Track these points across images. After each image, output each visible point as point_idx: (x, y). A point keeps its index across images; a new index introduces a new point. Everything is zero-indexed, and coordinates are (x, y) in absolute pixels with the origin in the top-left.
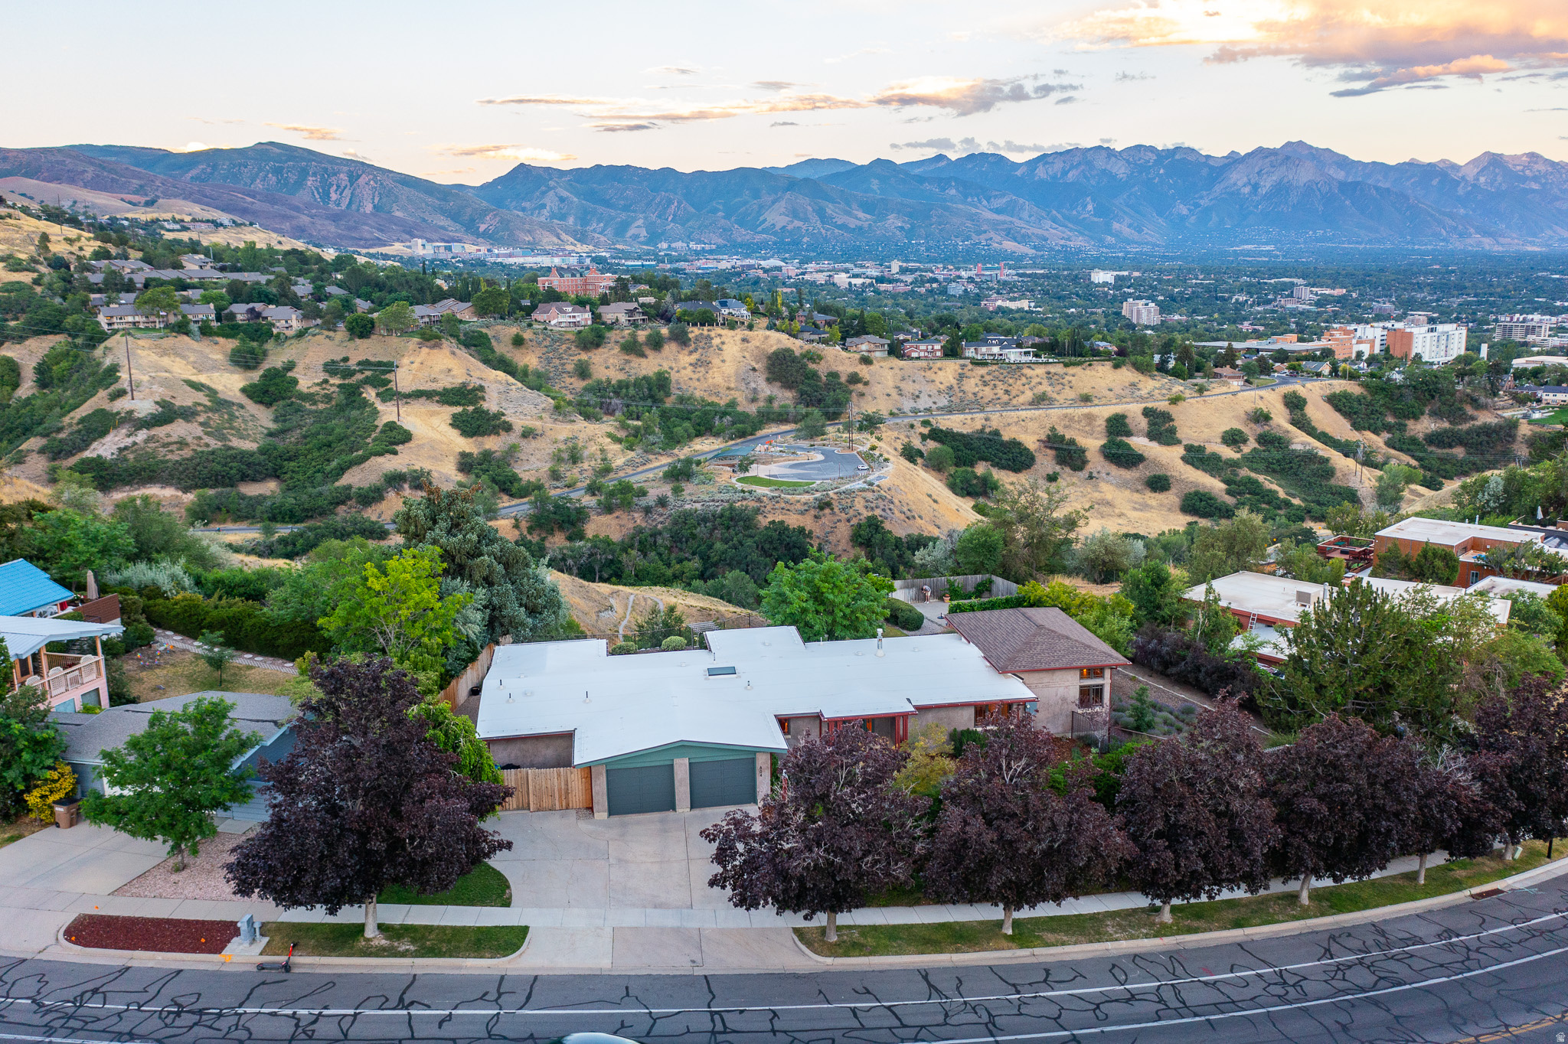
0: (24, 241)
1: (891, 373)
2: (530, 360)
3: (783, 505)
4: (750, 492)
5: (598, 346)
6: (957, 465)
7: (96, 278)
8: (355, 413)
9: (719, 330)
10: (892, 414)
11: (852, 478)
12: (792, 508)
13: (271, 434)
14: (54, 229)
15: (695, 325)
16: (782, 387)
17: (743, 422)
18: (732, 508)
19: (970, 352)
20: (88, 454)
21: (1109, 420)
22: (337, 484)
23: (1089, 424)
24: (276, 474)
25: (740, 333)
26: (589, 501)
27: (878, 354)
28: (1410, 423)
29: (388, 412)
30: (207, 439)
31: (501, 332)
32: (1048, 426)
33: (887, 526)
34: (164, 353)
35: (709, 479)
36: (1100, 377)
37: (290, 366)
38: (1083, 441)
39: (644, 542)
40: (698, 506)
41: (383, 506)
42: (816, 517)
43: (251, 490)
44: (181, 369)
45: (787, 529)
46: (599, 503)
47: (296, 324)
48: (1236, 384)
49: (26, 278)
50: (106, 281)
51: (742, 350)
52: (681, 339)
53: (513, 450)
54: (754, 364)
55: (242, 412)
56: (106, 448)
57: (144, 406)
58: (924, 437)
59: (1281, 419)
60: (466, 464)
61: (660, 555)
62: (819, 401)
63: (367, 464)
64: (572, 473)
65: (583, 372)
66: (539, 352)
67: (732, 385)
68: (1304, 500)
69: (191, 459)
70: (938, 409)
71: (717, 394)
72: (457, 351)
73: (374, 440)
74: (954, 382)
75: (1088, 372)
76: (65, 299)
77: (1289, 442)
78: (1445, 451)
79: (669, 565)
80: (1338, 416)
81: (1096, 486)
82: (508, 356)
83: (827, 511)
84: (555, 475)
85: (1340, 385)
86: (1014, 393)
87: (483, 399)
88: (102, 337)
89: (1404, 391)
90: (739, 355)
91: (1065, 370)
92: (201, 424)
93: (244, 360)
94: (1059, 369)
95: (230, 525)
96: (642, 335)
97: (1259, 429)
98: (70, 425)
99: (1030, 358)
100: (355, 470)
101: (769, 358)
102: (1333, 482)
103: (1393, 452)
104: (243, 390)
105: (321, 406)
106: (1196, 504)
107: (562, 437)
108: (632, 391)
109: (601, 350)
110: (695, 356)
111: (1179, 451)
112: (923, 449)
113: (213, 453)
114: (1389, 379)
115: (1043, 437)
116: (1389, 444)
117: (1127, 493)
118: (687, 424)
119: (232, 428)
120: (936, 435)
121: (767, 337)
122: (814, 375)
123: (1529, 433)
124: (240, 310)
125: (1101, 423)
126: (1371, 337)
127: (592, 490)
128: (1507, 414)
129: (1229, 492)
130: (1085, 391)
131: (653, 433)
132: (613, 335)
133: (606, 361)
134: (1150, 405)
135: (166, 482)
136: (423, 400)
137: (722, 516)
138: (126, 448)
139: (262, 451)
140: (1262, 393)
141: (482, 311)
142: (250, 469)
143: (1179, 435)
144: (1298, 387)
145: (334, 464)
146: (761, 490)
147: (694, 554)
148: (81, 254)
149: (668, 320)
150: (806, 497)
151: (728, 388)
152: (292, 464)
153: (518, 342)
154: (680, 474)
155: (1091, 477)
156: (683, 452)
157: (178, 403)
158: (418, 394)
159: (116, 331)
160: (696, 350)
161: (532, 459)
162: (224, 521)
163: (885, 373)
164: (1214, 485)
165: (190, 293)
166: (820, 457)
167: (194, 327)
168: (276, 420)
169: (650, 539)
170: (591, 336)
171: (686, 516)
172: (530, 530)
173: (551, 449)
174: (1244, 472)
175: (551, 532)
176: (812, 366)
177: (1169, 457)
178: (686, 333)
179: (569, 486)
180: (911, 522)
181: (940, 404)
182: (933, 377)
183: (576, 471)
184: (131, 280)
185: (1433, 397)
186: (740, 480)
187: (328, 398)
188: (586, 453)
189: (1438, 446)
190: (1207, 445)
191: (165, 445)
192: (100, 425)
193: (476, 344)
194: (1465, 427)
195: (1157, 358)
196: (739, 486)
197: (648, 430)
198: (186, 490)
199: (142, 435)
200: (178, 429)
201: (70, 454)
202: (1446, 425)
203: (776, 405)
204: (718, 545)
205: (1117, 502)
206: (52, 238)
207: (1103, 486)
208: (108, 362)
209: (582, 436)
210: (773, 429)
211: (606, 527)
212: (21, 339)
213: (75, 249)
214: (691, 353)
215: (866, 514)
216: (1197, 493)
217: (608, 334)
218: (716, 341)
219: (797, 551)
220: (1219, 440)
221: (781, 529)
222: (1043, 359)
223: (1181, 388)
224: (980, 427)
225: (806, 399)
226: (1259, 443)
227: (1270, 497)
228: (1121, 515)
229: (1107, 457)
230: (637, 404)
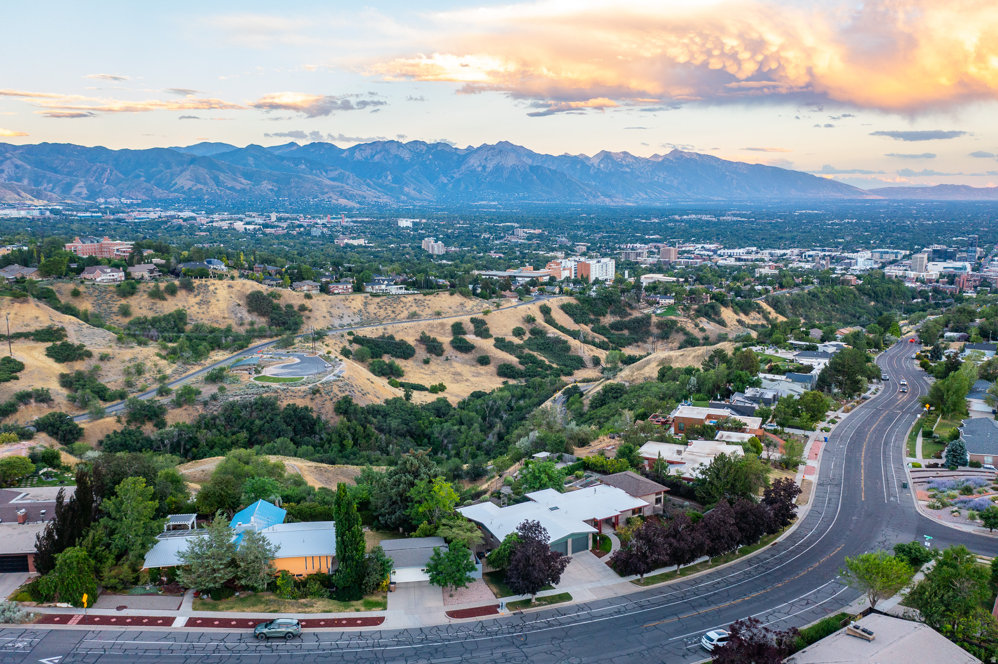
1: (324, 303)
2: (86, 305)
3: (291, 394)
4: (268, 387)
5: (132, 294)
6: (372, 358)
9: (212, 281)
10: (328, 328)
11: (325, 373)
12: (296, 395)
15: (196, 278)
16: (258, 315)
17: (240, 340)
18: (261, 398)
19: (369, 289)
21: (453, 326)
23: (442, 329)
25: (226, 282)
26: (163, 400)
27: (314, 292)
28: (601, 318)
31: (63, 288)
32: (420, 331)
33: (354, 401)
35: (236, 380)
36: (445, 301)
38: (440, 339)
39: (207, 424)
40: (238, 398)
41: (17, 415)
42: (312, 399)
45: (297, 408)
46: (171, 401)
48: (514, 301)
51: (229, 293)
52: (188, 287)
53: (96, 369)
54: (238, 301)
58: (350, 342)
61: (220, 430)
62: (284, 324)
65: (125, 312)
66: (91, 300)
67: (226, 316)
68: (558, 364)
70: (355, 324)
71: (217, 322)
72: (40, 304)
74: (362, 307)
75: (437, 298)
77: (546, 333)
78: (619, 332)
79: (226, 436)
80: (567, 316)
81: (451, 364)
82: (71, 304)
83: (318, 395)
84: (129, 384)
85: (566, 300)
86: (397, 312)
87: (66, 336)
89: (597, 301)
90: (228, 296)
91: (424, 297)
94: (420, 297)
96: (162, 286)
97: (530, 327)
99: (403, 291)
101: (248, 297)
102: (570, 353)
103: (595, 334)
106: (505, 371)
107: (127, 358)
108: (163, 324)
109: (134, 297)
110: (198, 299)
111: (492, 341)
112: (352, 349)
114: (589, 295)
115: (418, 338)
116: (593, 330)
117: (468, 367)
118: (205, 343)
120: (357, 340)
121: (244, 284)
122: (278, 307)
123: (656, 321)
125: (449, 328)
126: (569, 266)
127: (162, 392)
128: (646, 311)
129: (521, 363)
130: (437, 309)
131: (185, 351)
132: (141, 287)
133: (139, 304)
134: (474, 316)
136: (22, 339)
137: (256, 403)
140: (529, 306)
141: (46, 272)
143: (491, 332)
144: (545, 301)
146: (275, 385)
147: (242, 428)
149: (177, 275)
150: (303, 388)
151: (224, 318)
153: (76, 294)
154: (216, 378)
155: (447, 359)
156: (208, 362)
158: (19, 336)
160: (199, 294)
161: (110, 374)
163: (320, 304)
164: (513, 359)
166: (298, 360)
169: (212, 422)
170: (128, 288)
171: (232, 405)
172: (129, 422)
173: (122, 367)
174: (526, 351)
175: (143, 423)
176: (275, 301)
177: (487, 345)
178: (192, 283)
179: (140, 391)
180: (365, 397)
181: (356, 321)
182: (350, 305)
183: (142, 380)
185: (611, 304)
186: (256, 379)
188: (146, 368)
189: (616, 330)
190: (506, 337)
193: (47, 297)
194: (627, 319)
195: (471, 287)
196: (258, 383)
197: (181, 349)
202: (618, 319)
203: (256, 327)
204: (257, 422)
205: (464, 373)
207: (455, 364)
209: (140, 357)
210: (257, 342)
211: (180, 417)
214: (195, 296)
215: (341, 395)
216: (505, 365)
217: (138, 286)
218: (212, 288)
219: (306, 421)
220: (511, 334)
221: (294, 409)
222: (411, 291)
223: (487, 305)
224: (382, 334)
225: (273, 322)
226: (531, 334)
227: (541, 364)
228: (467, 380)
229: (454, 347)
230: (168, 331)
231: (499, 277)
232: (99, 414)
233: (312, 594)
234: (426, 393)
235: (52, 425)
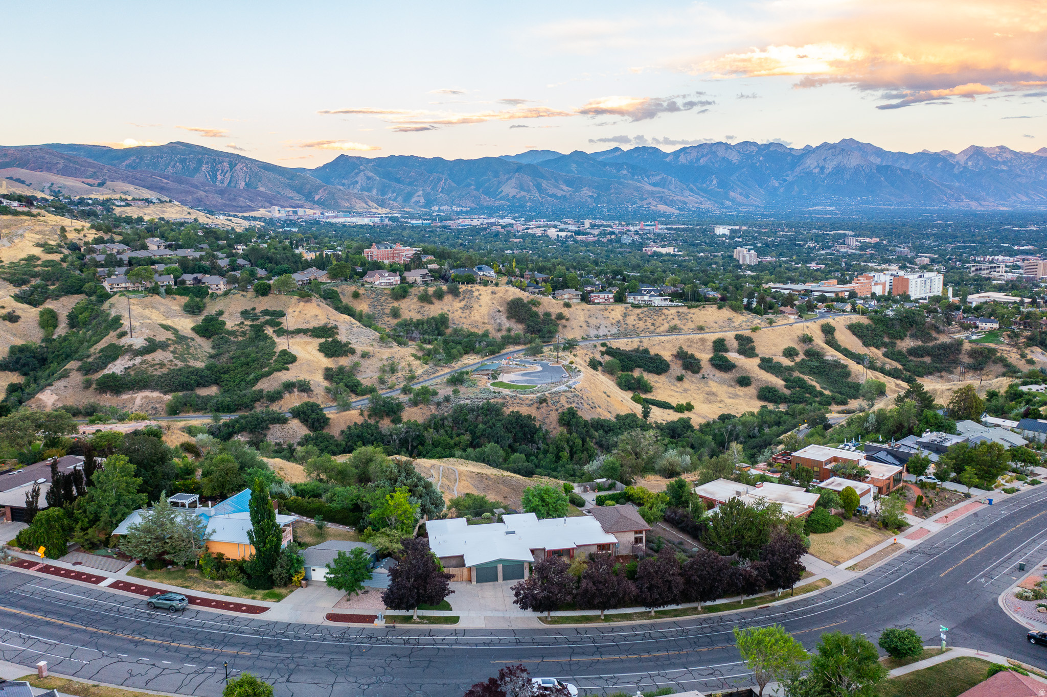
0: (51, 232)
1: (582, 313)
2: (363, 307)
3: (518, 401)
4: (499, 393)
5: (404, 297)
6: (622, 371)
7: (100, 258)
8: (262, 344)
9: (477, 287)
10: (583, 338)
11: (560, 383)
12: (524, 402)
13: (211, 357)
14: (66, 222)
15: (463, 283)
16: (516, 322)
17: (493, 345)
18: (488, 403)
19: (631, 299)
20: (106, 371)
21: (715, 342)
22: (254, 389)
23: (703, 345)
24: (217, 382)
25: (490, 288)
26: (404, 398)
27: (575, 301)
28: (898, 342)
29: (282, 344)
30: (176, 361)
31: (346, 289)
32: (678, 346)
33: (580, 413)
34: (146, 307)
35: (474, 384)
36: (710, 315)
37: (221, 313)
38: (698, 355)
39: (437, 424)
40: (468, 401)
41: (282, 402)
42: (538, 408)
43: (203, 392)
44: (157, 317)
45: (521, 416)
46: (410, 400)
47: (223, 288)
48: (793, 318)
49: (57, 257)
50: (106, 260)
51: (492, 299)
52: (455, 292)
53: (356, 365)
54: (499, 307)
55: (193, 343)
56: (117, 367)
57: (138, 342)
58: (602, 353)
59: (819, 341)
60: (329, 375)
61: (446, 431)
62: (539, 331)
63: (272, 376)
64: (391, 379)
65: (395, 314)
66: (368, 301)
67: (486, 321)
68: (831, 391)
69: (168, 374)
70: (611, 335)
71: (477, 327)
72: (321, 304)
73: (275, 361)
74: (621, 318)
75: (702, 312)
76: (82, 272)
77: (823, 355)
78: (919, 359)
79: (451, 438)
80: (854, 338)
81: (707, 383)
82: (350, 304)
83: (544, 404)
84: (382, 381)
85: (856, 318)
86: (657, 325)
87: (337, 333)
88: (108, 296)
89: (894, 322)
90: (490, 302)
91: (688, 310)
92: (172, 352)
93: (192, 310)
94: (684, 310)
95: (192, 414)
96: (431, 290)
97: (806, 347)
98: (95, 353)
100: (265, 380)
101: (508, 304)
102: (849, 380)
103: (887, 360)
104: (193, 329)
105: (240, 339)
106: (767, 394)
107: (385, 357)
108: (425, 326)
109: (406, 300)
111: (757, 361)
112: (602, 361)
113: (180, 370)
114: (886, 315)
115: (675, 353)
116: (885, 355)
117: (725, 387)
118: (459, 347)
119: (189, 354)
120: (610, 352)
121: (507, 291)
122: (536, 315)
123: (969, 348)
124: (189, 278)
125: (710, 344)
126: (883, 281)
127: (406, 391)
128: (956, 336)
129: (786, 387)
130: (701, 324)
131: (439, 353)
132: (413, 291)
133: (409, 307)
134: (739, 333)
135: (154, 389)
136: (301, 335)
137: (482, 408)
138: (129, 368)
139: (208, 368)
140: (808, 324)
141: (334, 276)
142: (202, 378)
143: (756, 351)
144: (830, 320)
145: (252, 376)
146: (506, 392)
147: (466, 431)
148: (86, 239)
149: (447, 281)
150: (532, 396)
151: (484, 323)
152: (226, 376)
153: (356, 295)
154: (457, 380)
155: (703, 377)
156: (457, 365)
157: (158, 339)
158: (299, 331)
159: (116, 293)
160: (464, 299)
161: (368, 371)
162: (188, 412)
163: (579, 313)
164: (777, 382)
165: (156, 266)
166: (540, 369)
167: (162, 290)
168: (213, 348)
169: (441, 422)
170: (400, 292)
171: (462, 408)
172: (370, 416)
173: (379, 364)
174: (796, 374)
175: (382, 418)
176: (534, 309)
177: (750, 365)
178: (458, 289)
179: (390, 388)
180: (594, 410)
181: (613, 332)
182: (608, 315)
183: (394, 378)
184: (121, 259)
185: (912, 326)
186: (492, 384)
187: (244, 333)
188: (400, 367)
189: (915, 356)
190: (774, 357)
191: (152, 366)
192: (113, 353)
193: (331, 297)
194: (931, 344)
195: (745, 300)
196: (492, 388)
197: (436, 351)
198: (165, 393)
199: (138, 360)
200: (159, 356)
201: (96, 371)
202: (920, 343)
203: (512, 333)
204: (481, 426)
205: (719, 393)
206: (67, 229)
207: (711, 383)
208: (113, 313)
209: (397, 356)
210: (512, 348)
211: (414, 415)
212: (57, 297)
213: (81, 236)
214: (460, 301)
215: (567, 406)
216: (767, 388)
217: (410, 290)
218: (476, 294)
219: (527, 429)
220: (781, 354)
221: (517, 416)
222: (675, 304)
223: (759, 321)
224: (636, 347)
225: (531, 330)
226: (806, 355)
227: (811, 390)
228: (721, 401)
229: (713, 365)
230: (429, 334)
231: (794, 291)
232: (346, 407)
233: (229, 577)
234: (671, 411)
235: (304, 413)
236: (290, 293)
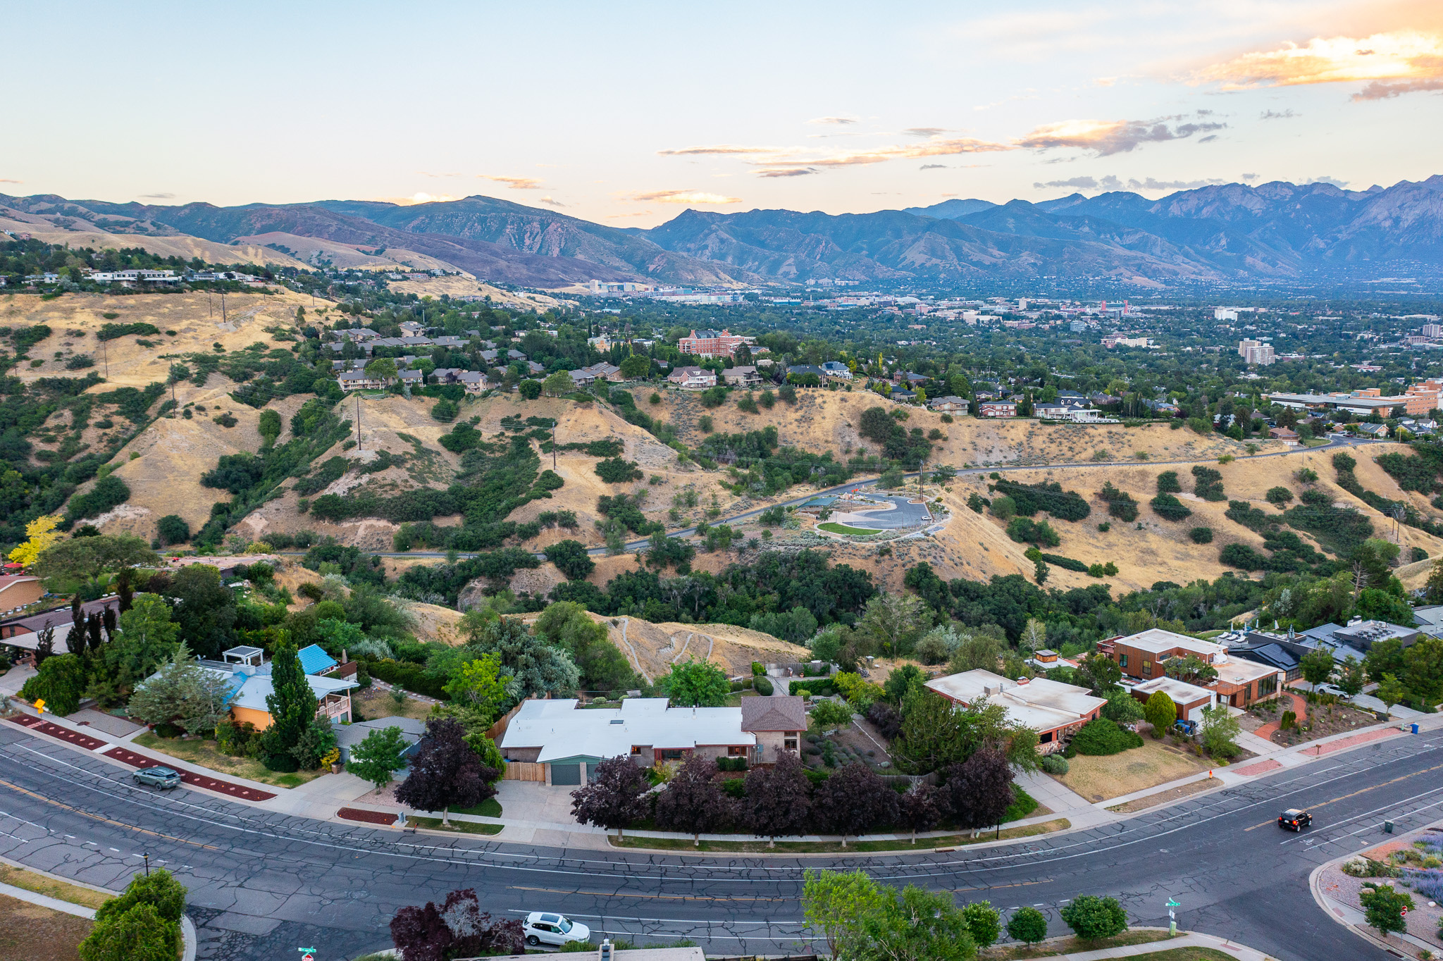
0: (286, 313)
1: (968, 430)
2: (663, 416)
3: (851, 551)
4: (826, 538)
5: (720, 404)
6: (1018, 514)
7: (337, 347)
8: (522, 461)
9: (821, 391)
10: (966, 466)
11: (914, 528)
12: (858, 553)
13: (459, 477)
14: (307, 300)
15: (801, 386)
16: (872, 441)
17: (835, 472)
18: (807, 552)
19: (1040, 413)
20: (327, 492)
21: (1161, 477)
22: (505, 520)
23: (1142, 480)
24: (460, 510)
25: (840, 393)
26: (696, 540)
27: (959, 413)
29: (547, 462)
30: (412, 482)
31: (642, 392)
32: (1105, 481)
33: (936, 571)
34: (384, 410)
35: (796, 525)
36: (1158, 437)
37: (477, 420)
38: (1134, 495)
39: (735, 577)
40: (782, 549)
41: (538, 540)
42: (877, 561)
43: (442, 522)
44: (396, 424)
45: (851, 571)
46: (704, 543)
47: (483, 387)
48: (1289, 444)
49: (287, 346)
50: (344, 349)
51: (840, 408)
52: (789, 398)
53: (641, 496)
54: (849, 420)
55: (439, 458)
56: (339, 488)
57: (367, 455)
58: (991, 488)
59: (1327, 479)
60: (605, 505)
61: (748, 588)
62: (903, 454)
63: (527, 506)
64: (688, 515)
65: (706, 426)
66: (671, 409)
67: (830, 439)
68: (1339, 555)
69: (399, 498)
70: (1008, 463)
71: (816, 446)
72: (605, 411)
73: (535, 485)
74: (1024, 439)
75: (1146, 432)
76: (315, 364)
77: (1332, 501)
79: (754, 597)
80: (1387, 476)
81: (1144, 536)
82: (646, 412)
83: (887, 557)
84: (674, 516)
85: (1392, 447)
86: (1077, 450)
87: (622, 451)
88: (341, 396)
90: (837, 413)
91: (1125, 430)
92: (408, 469)
93: (442, 415)
94: (1120, 429)
95: (425, 551)
96: (757, 395)
97: (1305, 488)
98: (315, 468)
99: (1096, 419)
100: (519, 509)
101: (863, 416)
102: (1370, 541)
103: (1437, 511)
104: (440, 440)
105: (498, 455)
106: (1236, 556)
107: (682, 484)
108: (744, 444)
109: (722, 407)
110: (800, 413)
111: (1225, 506)
112: (990, 499)
113: (415, 493)
114: (1441, 443)
115: (1099, 491)
116: (1436, 504)
117: (1172, 543)
118: (787, 474)
119: (430, 472)
120: (1003, 486)
121: (862, 398)
122: (901, 431)
124: (441, 374)
125: (1153, 480)
127: (701, 530)
129: (1267, 546)
130: (1143, 449)
131: (758, 481)
132: (733, 395)
133: (725, 417)
134: (1199, 464)
135: (380, 516)
136: (575, 451)
137: (798, 559)
138: (354, 488)
139: (451, 492)
140: (1312, 454)
141: (628, 374)
142: (443, 506)
143: (1225, 492)
144: (1349, 449)
145: (503, 504)
146: (836, 537)
147: (774, 589)
148: (327, 323)
149: (780, 382)
150: (871, 545)
151: (827, 441)
152: (473, 503)
153: (655, 400)
154: (773, 519)
155: (1140, 528)
156: (780, 499)
157: (392, 452)
158: (572, 447)
159: (350, 392)
160: (801, 408)
161: (657, 502)
162: (421, 548)
163: (963, 431)
164: (1254, 539)
165: (405, 358)
166: (893, 506)
167: (407, 389)
168: (463, 465)
169: (742, 576)
170: (717, 396)
171: (771, 557)
172: (648, 563)
173: (673, 494)
174: (1285, 528)
175: (664, 566)
176: (899, 423)
177: (1213, 512)
178: (794, 393)
179: (682, 526)
180: (959, 568)
181: (1010, 459)
182: (1006, 434)
183: (691, 513)
184: (363, 349)
186: (820, 527)
187: (503, 448)
188: (700, 498)
190: (1251, 502)
191: (382, 486)
192: (337, 469)
193: (622, 404)
195: (1218, 417)
196: (818, 532)
197: (753, 478)
198: (394, 522)
199: (365, 478)
200: (392, 474)
201: (315, 491)
203: (866, 457)
204: (794, 583)
205: (1160, 552)
206: (307, 310)
207: (1151, 537)
208: (343, 418)
209: (699, 483)
210: (862, 478)
211: (707, 564)
212: (282, 396)
213: (322, 319)
214: (797, 410)
215: (919, 560)
216: (1235, 546)
217: (729, 394)
218: (819, 401)
219: (857, 590)
220: (1264, 497)
221: (845, 572)
222: (1106, 420)
223: (1234, 448)
224: (1042, 480)
225: (892, 453)
226: (1303, 501)
227: (1306, 552)
228: (1162, 564)
229: (1155, 510)
230: (748, 455)
232: (617, 549)
234: (1082, 575)
235: (561, 555)
236: (566, 395)
